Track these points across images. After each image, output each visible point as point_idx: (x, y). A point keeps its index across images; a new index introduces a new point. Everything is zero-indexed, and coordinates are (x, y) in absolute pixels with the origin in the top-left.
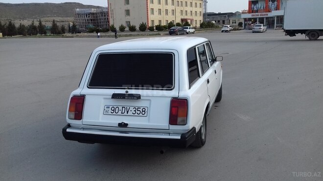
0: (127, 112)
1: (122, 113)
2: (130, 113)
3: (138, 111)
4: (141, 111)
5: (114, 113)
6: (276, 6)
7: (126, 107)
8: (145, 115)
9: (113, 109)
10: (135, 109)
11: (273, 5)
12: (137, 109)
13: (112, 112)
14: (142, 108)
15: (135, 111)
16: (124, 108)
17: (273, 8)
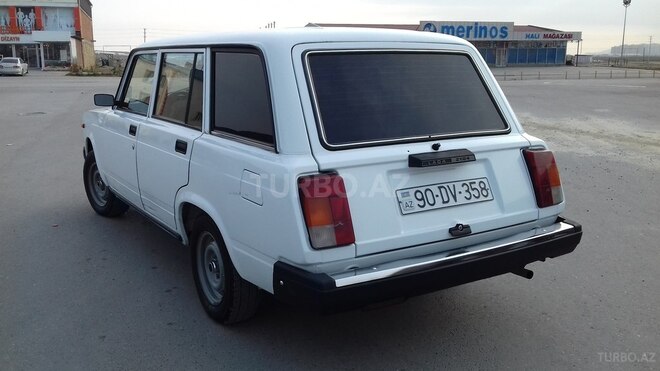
0: (455, 197)
1: (444, 202)
2: (461, 199)
3: (473, 189)
4: (480, 190)
5: (427, 207)
6: (33, 21)
7: (445, 185)
8: (490, 197)
9: (419, 196)
10: (465, 188)
11: (27, 20)
12: (469, 185)
13: (422, 203)
14: (477, 181)
15: (467, 191)
16: (442, 190)
17: (27, 25)
